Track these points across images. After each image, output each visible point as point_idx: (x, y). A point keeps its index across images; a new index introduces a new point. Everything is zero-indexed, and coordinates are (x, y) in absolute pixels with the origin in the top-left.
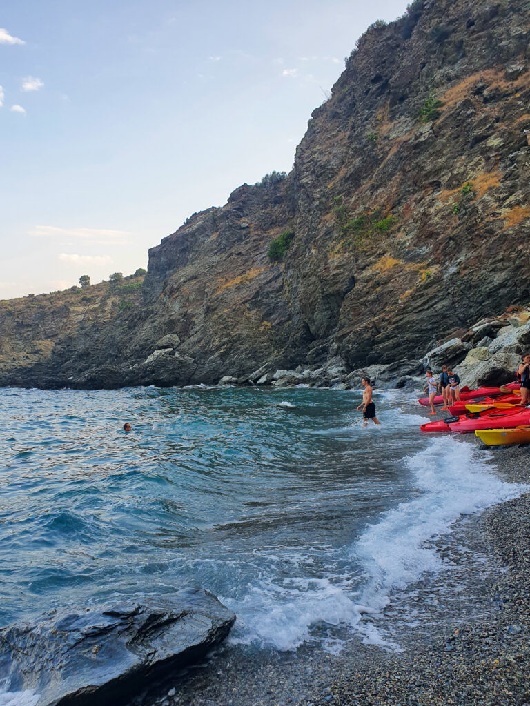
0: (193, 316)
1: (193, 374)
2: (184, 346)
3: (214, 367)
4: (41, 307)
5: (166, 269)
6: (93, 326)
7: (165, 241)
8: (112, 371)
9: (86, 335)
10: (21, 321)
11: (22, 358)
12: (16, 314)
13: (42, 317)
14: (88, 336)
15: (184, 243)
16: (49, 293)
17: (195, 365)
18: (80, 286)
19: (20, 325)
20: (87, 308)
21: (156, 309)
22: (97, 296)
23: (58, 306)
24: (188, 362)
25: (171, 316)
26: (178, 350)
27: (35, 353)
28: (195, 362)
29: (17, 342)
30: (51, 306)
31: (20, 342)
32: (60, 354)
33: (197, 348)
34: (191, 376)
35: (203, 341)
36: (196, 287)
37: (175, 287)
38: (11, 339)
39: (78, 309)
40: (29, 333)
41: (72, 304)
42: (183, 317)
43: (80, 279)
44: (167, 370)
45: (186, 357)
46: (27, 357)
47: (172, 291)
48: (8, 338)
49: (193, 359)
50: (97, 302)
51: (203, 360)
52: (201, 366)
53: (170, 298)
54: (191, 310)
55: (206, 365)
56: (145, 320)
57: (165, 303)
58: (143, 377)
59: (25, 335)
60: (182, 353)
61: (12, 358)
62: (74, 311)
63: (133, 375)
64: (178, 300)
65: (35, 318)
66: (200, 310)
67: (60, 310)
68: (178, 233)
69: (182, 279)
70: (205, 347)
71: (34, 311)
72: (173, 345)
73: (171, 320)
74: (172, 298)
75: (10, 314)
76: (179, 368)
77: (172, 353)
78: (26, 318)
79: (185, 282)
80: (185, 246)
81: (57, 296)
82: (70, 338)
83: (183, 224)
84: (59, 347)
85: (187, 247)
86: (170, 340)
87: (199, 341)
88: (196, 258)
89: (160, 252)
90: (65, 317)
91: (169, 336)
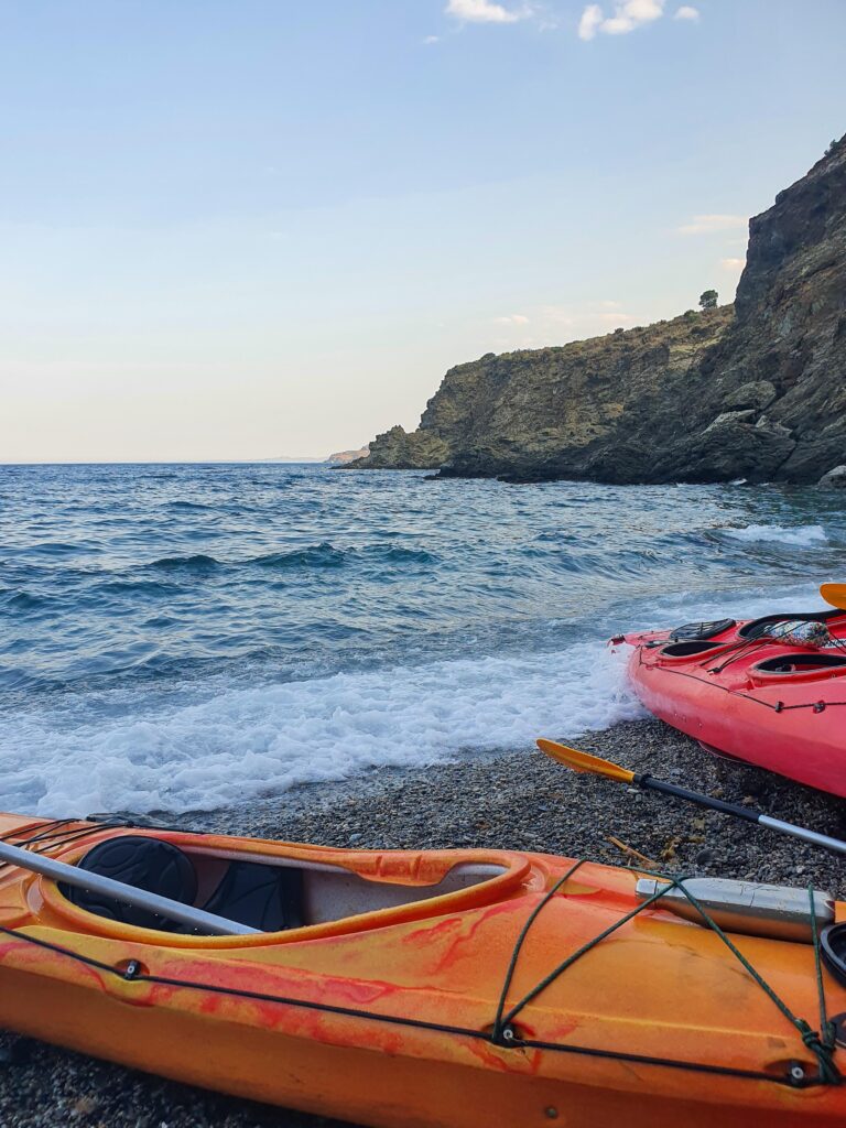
0: (814, 343)
1: (785, 461)
2: (781, 405)
3: (831, 447)
4: (627, 349)
5: (783, 254)
6: (686, 377)
7: (783, 197)
8: (633, 451)
9: (674, 391)
10: (595, 373)
11: (585, 433)
12: (588, 362)
13: (627, 364)
14: (677, 392)
15: (822, 194)
16: (647, 325)
17: (793, 441)
18: (700, 309)
19: (594, 381)
20: (699, 346)
21: (748, 334)
22: (718, 325)
23: (653, 345)
24: (777, 437)
25: (773, 346)
26: (767, 414)
27: (605, 424)
28: (791, 436)
29: (589, 407)
30: (642, 346)
31: (592, 407)
32: (629, 425)
33: (801, 408)
34: (780, 465)
35: (817, 394)
36: (831, 282)
37: (788, 287)
38: (581, 403)
39: (683, 348)
40: (606, 392)
41: (674, 341)
42: (797, 347)
43: (702, 297)
44: (730, 452)
45: (778, 425)
46: (592, 431)
47: (782, 295)
48: (574, 402)
49: (789, 431)
50: (717, 334)
51: (812, 432)
52: (806, 445)
53: (775, 311)
54: (812, 331)
55: (817, 443)
56: (728, 358)
57: (766, 322)
58: (684, 464)
59: (600, 395)
60: (772, 420)
61: (568, 433)
62: (677, 353)
63: (669, 458)
64: (790, 313)
65: (616, 367)
66: (830, 331)
67: (656, 352)
68: (812, 176)
69: (804, 270)
70: (817, 406)
71: (615, 356)
72: (758, 403)
73: (771, 355)
74: (779, 311)
75: (580, 363)
76: (755, 448)
77: (751, 420)
78: (603, 368)
79: (808, 275)
80: (824, 201)
81: (656, 329)
82: (647, 398)
83: (824, 156)
84: (628, 413)
85: (828, 202)
86: (753, 392)
87: (809, 394)
88: (842, 222)
89: (770, 221)
90: (661, 364)
91: (751, 385)
